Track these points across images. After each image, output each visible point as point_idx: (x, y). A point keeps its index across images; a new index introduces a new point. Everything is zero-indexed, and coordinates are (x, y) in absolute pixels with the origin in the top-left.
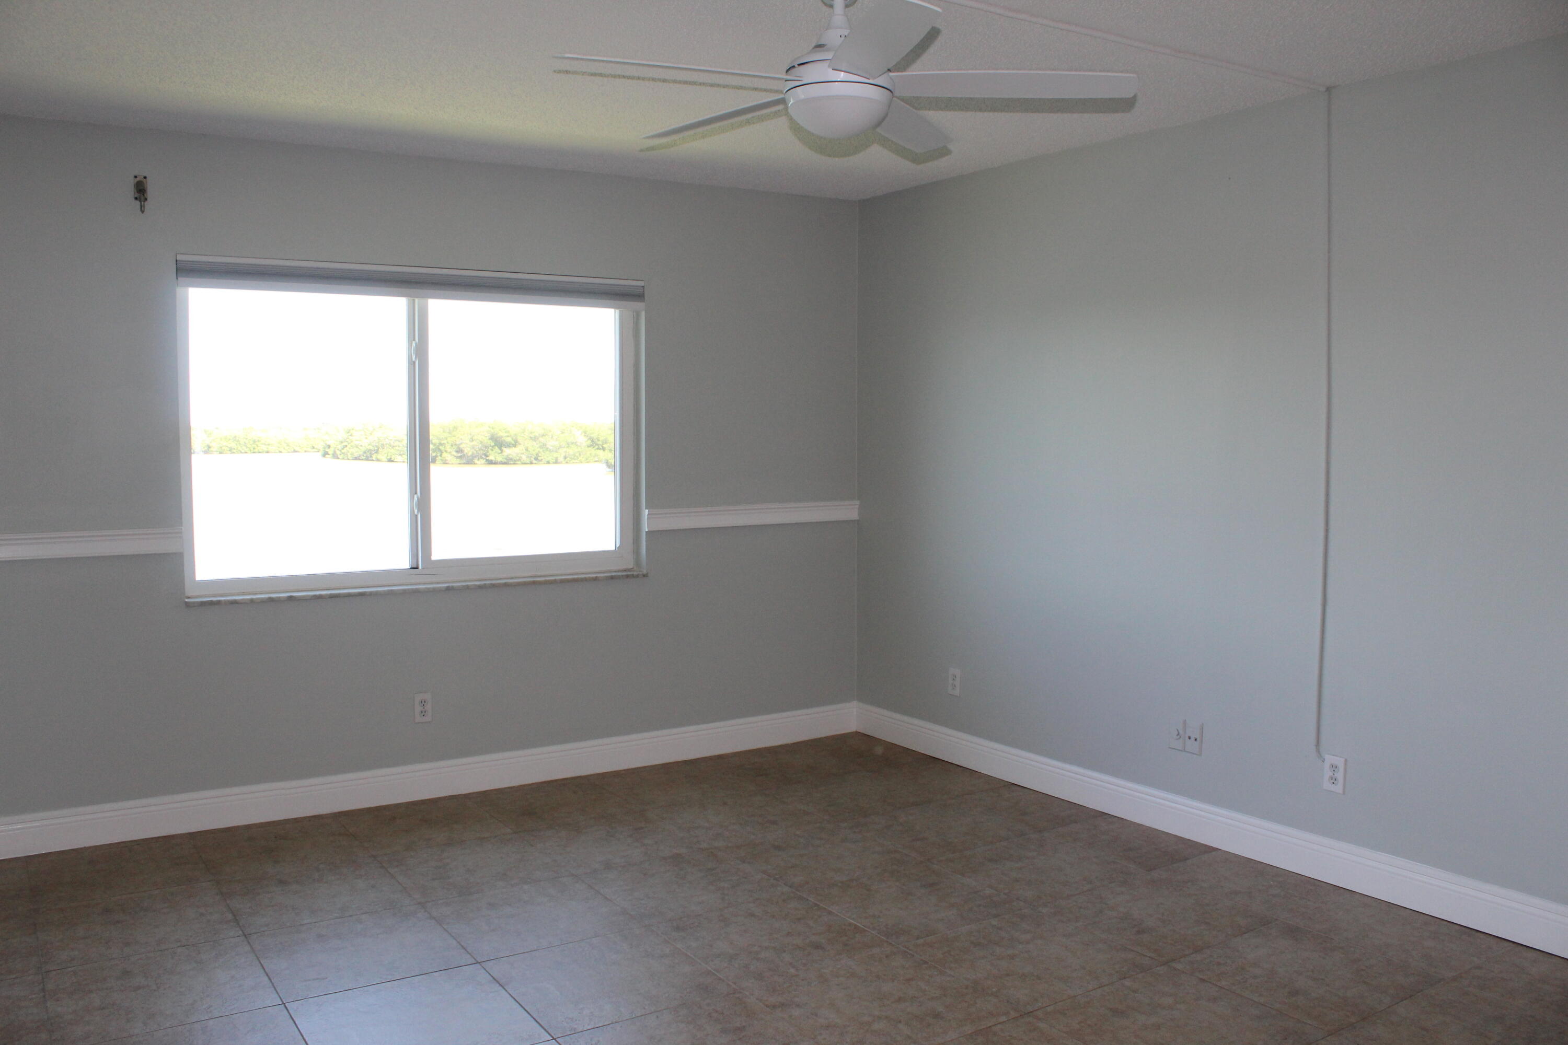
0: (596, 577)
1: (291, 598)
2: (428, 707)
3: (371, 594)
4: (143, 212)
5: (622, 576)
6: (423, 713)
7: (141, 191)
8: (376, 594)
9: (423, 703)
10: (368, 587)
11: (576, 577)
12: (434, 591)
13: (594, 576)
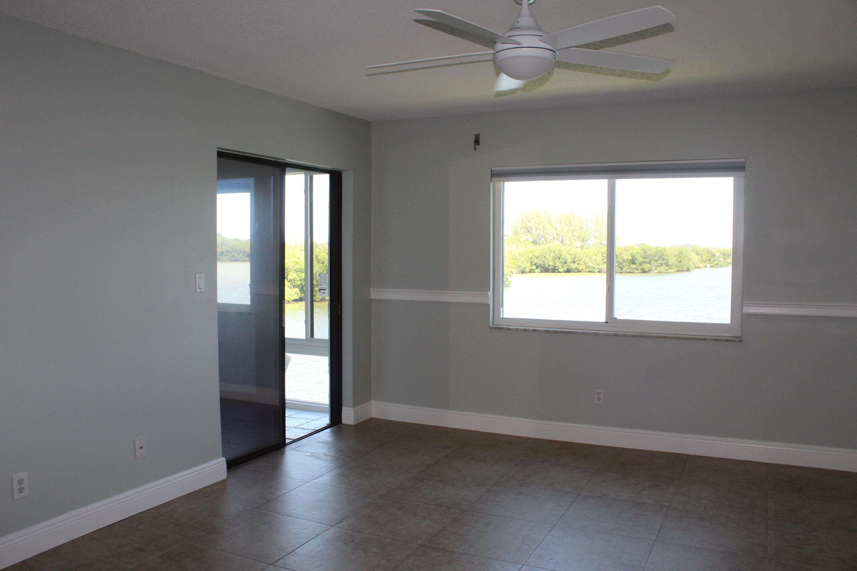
0: (706, 338)
1: (534, 330)
2: (601, 396)
3: (573, 333)
4: (475, 150)
5: (723, 339)
6: (599, 399)
7: (477, 142)
8: (576, 333)
9: (599, 394)
10: (578, 330)
11: (692, 337)
12: (607, 335)
13: (705, 337)
